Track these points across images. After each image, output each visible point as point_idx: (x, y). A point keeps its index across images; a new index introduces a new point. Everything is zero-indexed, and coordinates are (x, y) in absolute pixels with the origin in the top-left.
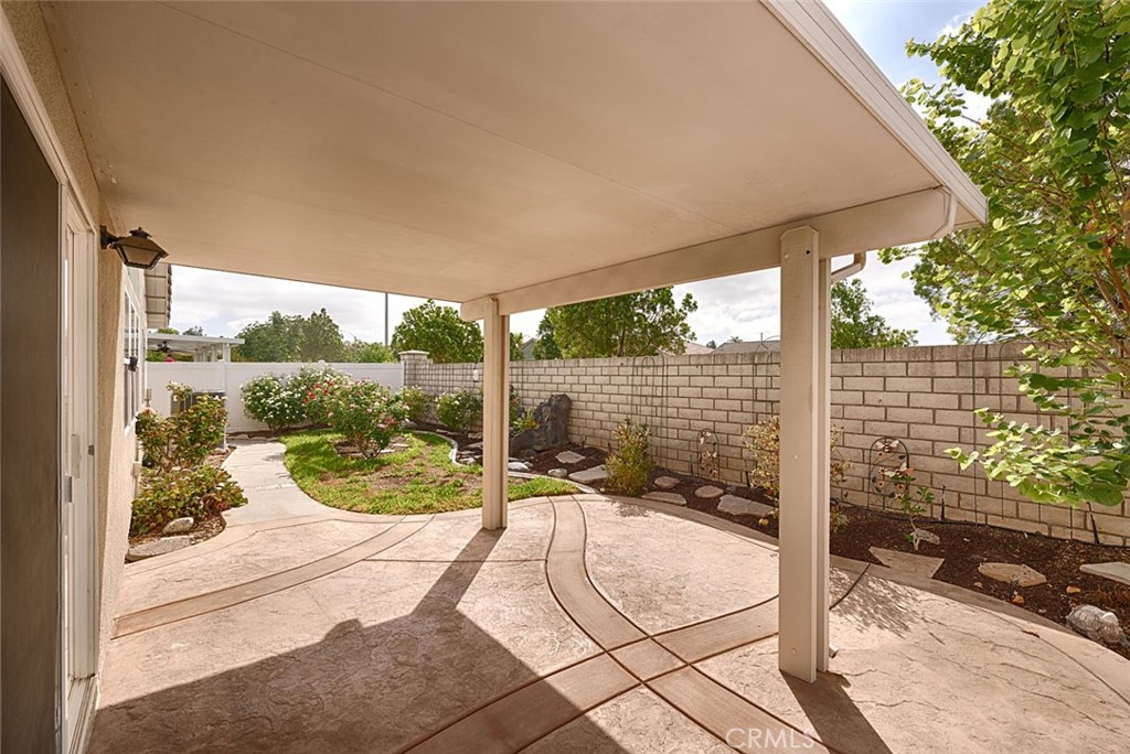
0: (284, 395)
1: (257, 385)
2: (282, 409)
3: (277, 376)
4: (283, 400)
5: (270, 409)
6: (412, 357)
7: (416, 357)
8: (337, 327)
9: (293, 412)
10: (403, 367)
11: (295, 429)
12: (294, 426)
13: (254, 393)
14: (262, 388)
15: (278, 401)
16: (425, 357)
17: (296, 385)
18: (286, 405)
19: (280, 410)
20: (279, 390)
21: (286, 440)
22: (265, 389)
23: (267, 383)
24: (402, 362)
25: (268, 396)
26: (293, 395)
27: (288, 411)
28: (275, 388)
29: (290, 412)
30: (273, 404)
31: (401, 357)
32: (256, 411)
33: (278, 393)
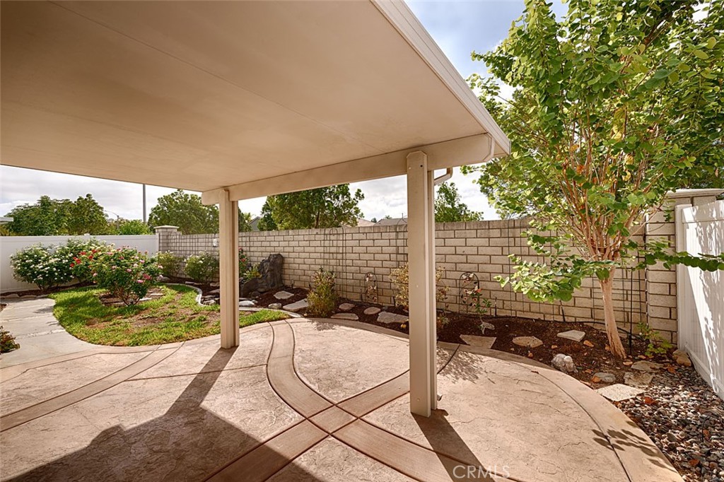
0: (52, 261)
1: (26, 254)
2: (51, 273)
3: (46, 246)
4: (51, 265)
5: (39, 273)
6: (165, 230)
7: (168, 230)
8: (102, 208)
9: (61, 274)
10: (158, 237)
11: (63, 287)
12: (63, 285)
13: (25, 261)
14: (31, 257)
15: (47, 266)
16: (176, 230)
17: (64, 253)
18: (55, 269)
19: (48, 273)
20: (48, 257)
21: (55, 296)
22: (33, 258)
23: (36, 252)
24: (157, 234)
25: (37, 262)
26: (61, 261)
27: (56, 274)
28: (43, 256)
29: (59, 274)
30: (42, 269)
31: (156, 231)
32: (25, 275)
33: (46, 259)
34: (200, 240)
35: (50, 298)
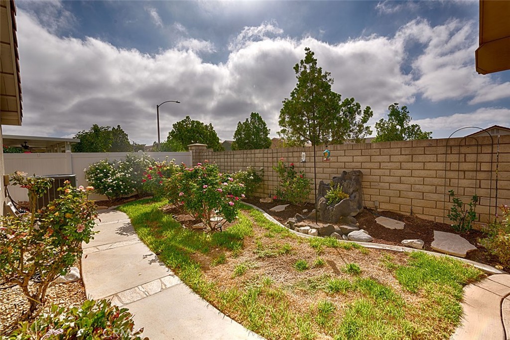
0: (118, 175)
1: (97, 169)
2: (118, 186)
3: (111, 162)
4: (117, 179)
5: (109, 186)
6: (197, 148)
7: (200, 148)
9: (125, 187)
10: (191, 154)
11: (127, 198)
12: (126, 196)
13: (97, 175)
14: (102, 171)
15: (114, 180)
16: (205, 148)
17: (125, 168)
18: (121, 183)
19: (116, 187)
20: (114, 171)
21: (125, 209)
22: (104, 172)
23: (105, 167)
24: (191, 151)
25: (106, 176)
26: (125, 175)
27: (122, 187)
28: (110, 171)
29: (124, 187)
30: (112, 182)
31: (189, 148)
32: (98, 188)
33: (114, 174)
34: (236, 156)
35: (121, 211)
